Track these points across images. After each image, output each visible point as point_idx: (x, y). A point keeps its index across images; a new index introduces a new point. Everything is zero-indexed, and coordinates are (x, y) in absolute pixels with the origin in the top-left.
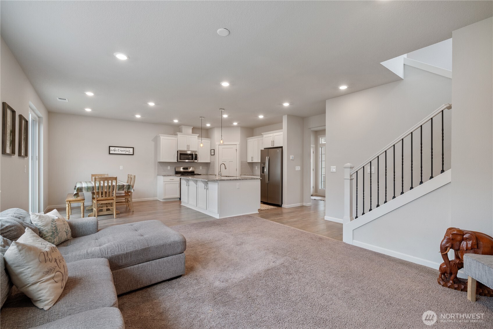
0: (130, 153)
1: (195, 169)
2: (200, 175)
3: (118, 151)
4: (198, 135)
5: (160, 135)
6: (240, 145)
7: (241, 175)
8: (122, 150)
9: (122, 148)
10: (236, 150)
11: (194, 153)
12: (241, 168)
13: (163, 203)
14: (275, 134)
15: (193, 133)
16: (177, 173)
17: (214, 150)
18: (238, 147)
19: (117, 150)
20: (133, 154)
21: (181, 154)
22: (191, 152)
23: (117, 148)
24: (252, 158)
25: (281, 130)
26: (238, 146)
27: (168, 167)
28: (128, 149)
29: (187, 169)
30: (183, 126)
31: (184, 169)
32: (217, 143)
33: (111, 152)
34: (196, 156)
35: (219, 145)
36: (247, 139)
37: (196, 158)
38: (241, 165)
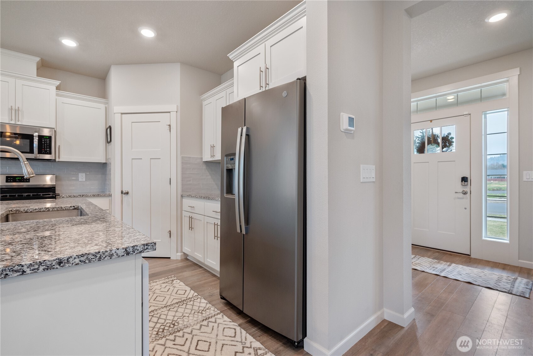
1: (57, 179)
4: (58, 83)
6: (179, 113)
7: (182, 196)
10: (170, 126)
11: (33, 133)
14: (270, 42)
15: (39, 74)
17: (110, 127)
18: (173, 119)
26: (173, 115)
31: (15, 181)
34: (44, 142)
35: (122, 114)
36: (201, 98)
37: (47, 149)
38: (183, 168)
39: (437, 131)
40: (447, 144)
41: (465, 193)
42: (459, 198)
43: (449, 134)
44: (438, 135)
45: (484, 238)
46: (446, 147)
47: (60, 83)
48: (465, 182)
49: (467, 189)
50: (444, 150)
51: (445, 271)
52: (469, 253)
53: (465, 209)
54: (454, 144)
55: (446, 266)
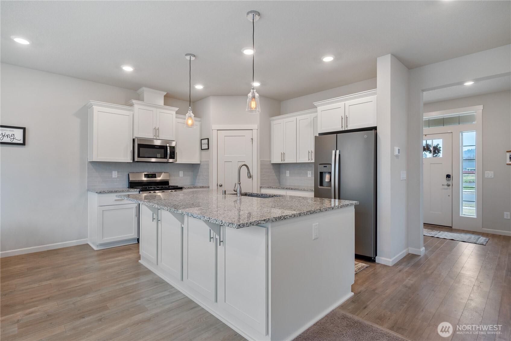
0: (15, 141)
1: (170, 176)
2: (181, 188)
4: (177, 109)
5: (92, 102)
6: (259, 130)
7: (261, 187)
10: (252, 139)
11: (168, 145)
12: (261, 175)
14: (348, 103)
15: (165, 104)
16: (133, 185)
17: (208, 139)
18: (255, 135)
20: (23, 144)
21: (140, 146)
22: (162, 142)
24: (283, 155)
25: (372, 91)
26: (255, 132)
27: (114, 173)
28: (10, 132)
29: (154, 176)
30: (144, 88)
31: (149, 177)
32: (215, 127)
34: (172, 150)
35: (218, 130)
36: (270, 119)
37: (173, 155)
38: (261, 168)
39: (429, 142)
40: (436, 151)
41: (449, 185)
42: (444, 189)
43: (438, 145)
44: (430, 145)
45: (461, 215)
46: (436, 154)
47: (178, 109)
48: (448, 178)
49: (450, 183)
50: (434, 155)
51: (437, 235)
52: (451, 226)
53: (449, 196)
54: (441, 152)
55: (437, 233)
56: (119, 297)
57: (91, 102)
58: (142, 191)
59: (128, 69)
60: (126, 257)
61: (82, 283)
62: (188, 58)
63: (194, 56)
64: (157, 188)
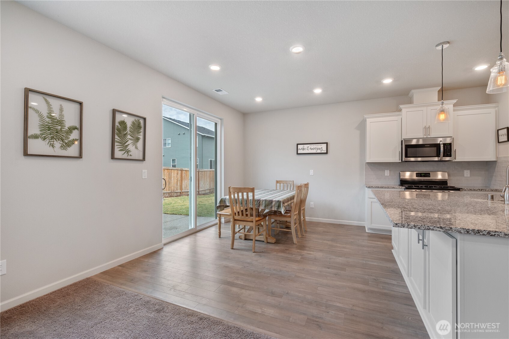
0: (323, 152)
1: (449, 175)
2: (458, 189)
3: (308, 149)
4: (455, 101)
8: (312, 147)
9: (311, 145)
11: (440, 142)
13: (369, 236)
15: (441, 99)
16: (403, 183)
17: (507, 128)
19: (306, 148)
20: (327, 153)
21: (407, 146)
23: (306, 146)
27: (386, 171)
28: (319, 146)
29: (427, 175)
30: (413, 91)
31: (421, 176)
33: (299, 152)
34: (446, 148)
37: (448, 153)
47: (457, 101)
56: (356, 267)
57: (365, 116)
58: (407, 188)
59: (388, 81)
60: (385, 244)
61: (343, 250)
62: (440, 48)
63: (448, 42)
64: (435, 187)
